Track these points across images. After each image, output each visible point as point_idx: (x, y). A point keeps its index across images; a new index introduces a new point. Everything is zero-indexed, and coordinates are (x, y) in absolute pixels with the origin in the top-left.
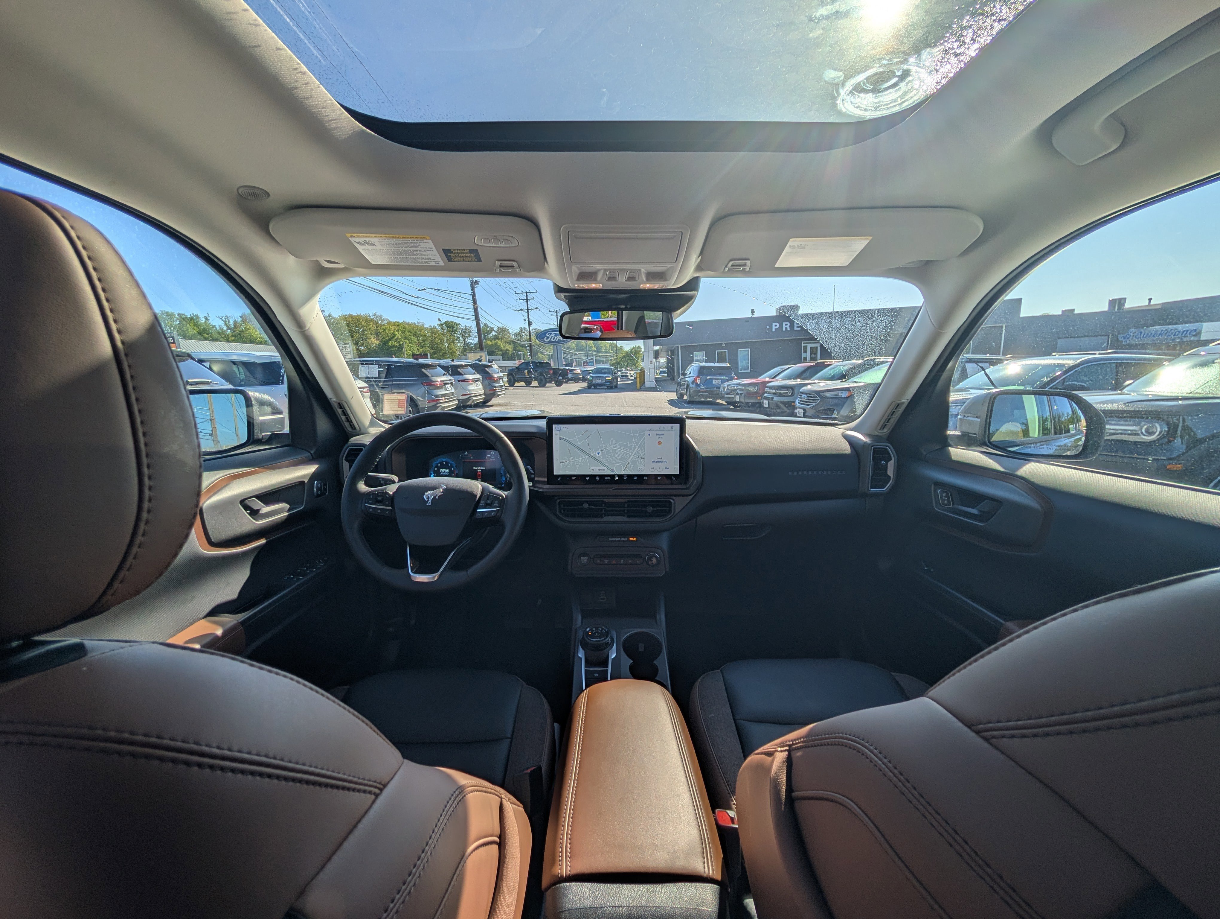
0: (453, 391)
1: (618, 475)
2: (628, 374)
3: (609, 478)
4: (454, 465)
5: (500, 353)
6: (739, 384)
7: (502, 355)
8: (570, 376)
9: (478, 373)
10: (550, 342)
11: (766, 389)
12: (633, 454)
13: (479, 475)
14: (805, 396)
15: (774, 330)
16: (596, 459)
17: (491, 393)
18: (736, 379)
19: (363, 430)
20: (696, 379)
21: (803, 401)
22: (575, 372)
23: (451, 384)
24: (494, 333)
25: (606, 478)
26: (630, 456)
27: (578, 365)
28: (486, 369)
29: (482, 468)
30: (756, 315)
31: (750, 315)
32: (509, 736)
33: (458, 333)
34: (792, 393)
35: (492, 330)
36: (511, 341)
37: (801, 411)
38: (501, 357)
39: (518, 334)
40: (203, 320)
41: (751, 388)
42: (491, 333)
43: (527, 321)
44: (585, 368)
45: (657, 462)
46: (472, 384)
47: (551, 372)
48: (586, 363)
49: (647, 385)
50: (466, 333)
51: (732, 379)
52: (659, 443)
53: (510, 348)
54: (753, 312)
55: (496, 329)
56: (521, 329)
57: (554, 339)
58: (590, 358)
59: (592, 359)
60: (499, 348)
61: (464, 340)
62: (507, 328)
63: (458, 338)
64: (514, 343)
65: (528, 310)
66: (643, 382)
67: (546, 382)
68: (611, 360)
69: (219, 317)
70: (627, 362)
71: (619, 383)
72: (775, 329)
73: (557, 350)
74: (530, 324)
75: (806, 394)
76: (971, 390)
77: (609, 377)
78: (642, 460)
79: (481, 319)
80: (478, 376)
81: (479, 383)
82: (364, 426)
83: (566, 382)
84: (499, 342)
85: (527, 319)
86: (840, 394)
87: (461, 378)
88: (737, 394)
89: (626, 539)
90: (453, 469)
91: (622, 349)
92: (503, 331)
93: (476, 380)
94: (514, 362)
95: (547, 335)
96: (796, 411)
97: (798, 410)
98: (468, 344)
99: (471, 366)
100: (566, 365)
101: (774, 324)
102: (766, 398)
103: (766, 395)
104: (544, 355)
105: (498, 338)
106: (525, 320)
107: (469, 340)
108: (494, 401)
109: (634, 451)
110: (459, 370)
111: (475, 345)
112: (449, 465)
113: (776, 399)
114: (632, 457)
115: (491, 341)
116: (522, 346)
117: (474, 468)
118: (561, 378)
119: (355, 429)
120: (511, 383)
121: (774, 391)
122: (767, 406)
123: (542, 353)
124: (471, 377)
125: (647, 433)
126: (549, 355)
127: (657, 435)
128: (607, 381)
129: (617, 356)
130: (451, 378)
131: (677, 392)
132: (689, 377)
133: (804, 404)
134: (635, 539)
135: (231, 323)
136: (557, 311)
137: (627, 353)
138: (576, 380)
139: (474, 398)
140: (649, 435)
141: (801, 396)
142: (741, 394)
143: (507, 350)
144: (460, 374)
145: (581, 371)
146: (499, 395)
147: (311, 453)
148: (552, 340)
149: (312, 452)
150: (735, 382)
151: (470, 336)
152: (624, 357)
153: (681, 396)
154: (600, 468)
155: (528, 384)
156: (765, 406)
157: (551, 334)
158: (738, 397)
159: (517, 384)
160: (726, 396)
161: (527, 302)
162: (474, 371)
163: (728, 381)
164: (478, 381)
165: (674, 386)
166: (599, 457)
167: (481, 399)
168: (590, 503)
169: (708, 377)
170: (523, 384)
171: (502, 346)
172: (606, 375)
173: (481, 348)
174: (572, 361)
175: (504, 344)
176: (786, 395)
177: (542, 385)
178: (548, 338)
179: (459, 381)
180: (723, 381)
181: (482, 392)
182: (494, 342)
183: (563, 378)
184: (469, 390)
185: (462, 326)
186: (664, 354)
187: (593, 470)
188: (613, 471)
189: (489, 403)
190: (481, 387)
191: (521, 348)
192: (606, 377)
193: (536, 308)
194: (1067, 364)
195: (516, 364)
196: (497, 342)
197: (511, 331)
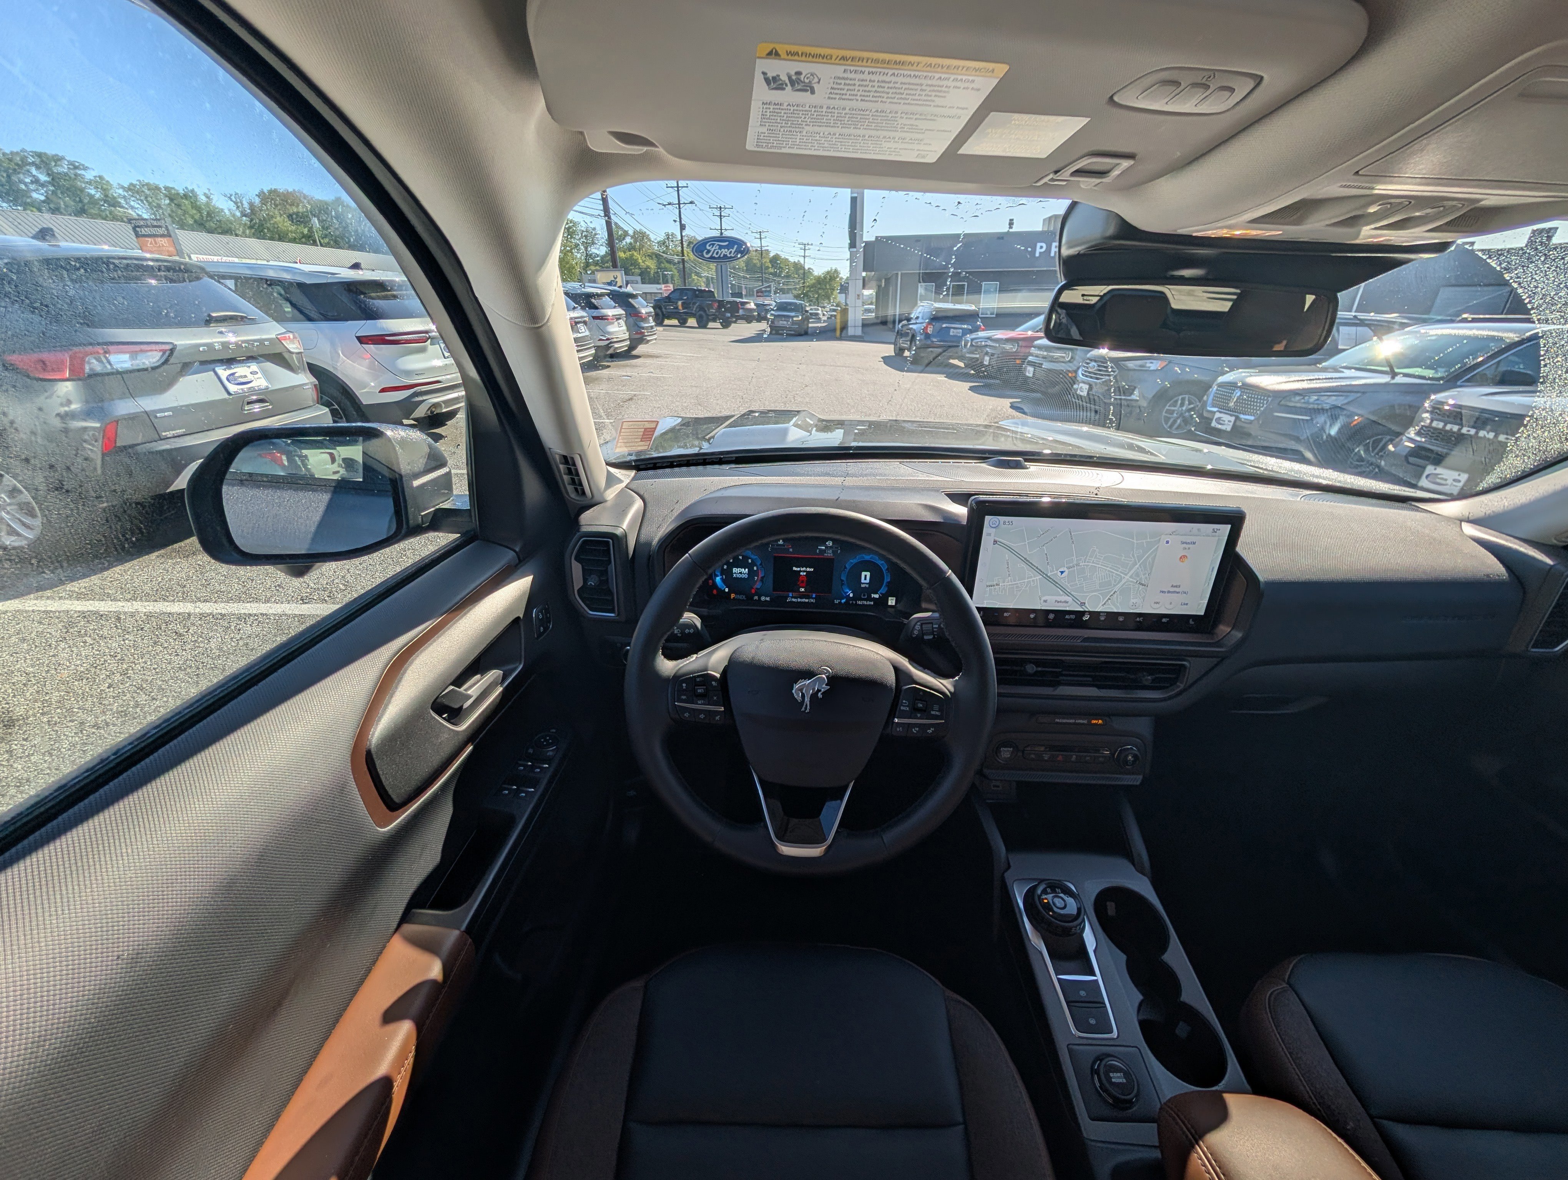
0: (587, 333)
1: (1090, 613)
2: (820, 312)
3: (1073, 617)
4: (759, 563)
5: (637, 271)
6: (989, 338)
7: (640, 275)
8: (741, 312)
9: (620, 306)
10: (712, 257)
11: (1033, 350)
12: (1127, 577)
13: (803, 582)
14: (1093, 363)
15: (1037, 255)
16: (1055, 583)
17: (637, 339)
18: (983, 330)
19: (597, 498)
20: (925, 329)
21: (1090, 373)
22: (748, 306)
23: (585, 323)
24: (628, 240)
25: (1067, 617)
26: (1121, 580)
27: (750, 294)
28: (630, 300)
29: (808, 569)
30: (1014, 229)
31: (1005, 229)
32: (961, 1119)
33: (577, 237)
34: (1072, 358)
35: (626, 234)
36: (653, 253)
37: (1086, 387)
38: (639, 278)
39: (662, 243)
40: (203, 199)
41: (1008, 347)
42: (624, 239)
43: (678, 223)
44: (760, 301)
45: (1169, 592)
46: (613, 323)
47: (716, 305)
48: (761, 293)
49: (851, 331)
50: (589, 237)
51: (976, 329)
52: (1183, 558)
53: (652, 264)
54: (1011, 223)
55: (631, 232)
56: (668, 235)
57: (717, 253)
58: (766, 285)
59: (769, 287)
60: (635, 263)
61: (586, 249)
62: (648, 232)
63: (577, 245)
64: (658, 256)
65: (679, 204)
66: (844, 327)
67: (708, 321)
68: (795, 289)
69: (225, 196)
70: (817, 293)
71: (810, 325)
72: (1040, 253)
73: (721, 273)
74: (683, 227)
75: (1095, 361)
76: (1345, 370)
77: (797, 316)
78: (1141, 587)
79: (612, 217)
80: (620, 311)
81: (622, 322)
82: (599, 490)
83: (735, 322)
84: (635, 254)
85: (678, 220)
86: (1148, 365)
87: (595, 313)
88: (987, 353)
89: (1085, 722)
90: (755, 568)
91: (811, 273)
92: (640, 236)
93: (618, 318)
94: (658, 286)
95: (708, 248)
96: (1075, 386)
97: (1081, 385)
98: (591, 255)
99: (608, 295)
100: (733, 295)
101: (1039, 245)
102: (1031, 364)
103: (1030, 358)
104: (701, 277)
105: (635, 250)
106: (675, 221)
107: (593, 250)
108: (641, 349)
109: (1130, 571)
110: (593, 300)
111: (603, 257)
112: (750, 561)
113: (1046, 365)
114: (1123, 581)
115: (625, 253)
116: (669, 262)
117: (795, 569)
118: (729, 315)
119: (583, 493)
120: (659, 322)
121: (1045, 353)
122: (1031, 375)
123: (698, 274)
124: (610, 312)
125: (1164, 538)
126: (707, 278)
127: (1183, 543)
128: (794, 323)
129: (804, 283)
130: (584, 314)
131: (895, 344)
132: (916, 323)
133: (1091, 377)
134: (1100, 721)
135: (246, 205)
136: (720, 208)
137: (819, 277)
138: (749, 319)
139: (616, 345)
140: (1167, 542)
141: (1088, 363)
142: (993, 355)
143: (648, 267)
144: (596, 308)
145: (756, 304)
146: (648, 341)
147: (515, 551)
148: (715, 255)
149: (517, 550)
150: (981, 334)
151: (593, 243)
152: (813, 286)
153: (900, 351)
154: (1059, 598)
155: (683, 323)
156: (1027, 374)
157: (713, 245)
158: (987, 358)
159: (666, 322)
160: (968, 355)
161: (678, 191)
162: (612, 303)
163: (971, 332)
164: (620, 319)
165: (892, 336)
166: (1063, 579)
167: (622, 346)
168: (1037, 663)
169: (944, 326)
170: (675, 322)
171: (640, 261)
172: (793, 314)
173: (615, 266)
174: (740, 288)
175: (644, 258)
176: (1062, 360)
177: (702, 325)
178: (708, 252)
179: (595, 318)
180: (966, 332)
181: (627, 336)
182: (628, 253)
183: (732, 316)
184: (609, 333)
185: (583, 226)
186: (874, 284)
187: (1045, 601)
188: (1083, 604)
189: (634, 353)
190: (624, 328)
191: (667, 265)
192: (793, 317)
193: (691, 203)
194: (1508, 338)
195: (661, 289)
196: (633, 255)
197: (652, 237)
